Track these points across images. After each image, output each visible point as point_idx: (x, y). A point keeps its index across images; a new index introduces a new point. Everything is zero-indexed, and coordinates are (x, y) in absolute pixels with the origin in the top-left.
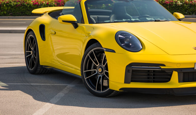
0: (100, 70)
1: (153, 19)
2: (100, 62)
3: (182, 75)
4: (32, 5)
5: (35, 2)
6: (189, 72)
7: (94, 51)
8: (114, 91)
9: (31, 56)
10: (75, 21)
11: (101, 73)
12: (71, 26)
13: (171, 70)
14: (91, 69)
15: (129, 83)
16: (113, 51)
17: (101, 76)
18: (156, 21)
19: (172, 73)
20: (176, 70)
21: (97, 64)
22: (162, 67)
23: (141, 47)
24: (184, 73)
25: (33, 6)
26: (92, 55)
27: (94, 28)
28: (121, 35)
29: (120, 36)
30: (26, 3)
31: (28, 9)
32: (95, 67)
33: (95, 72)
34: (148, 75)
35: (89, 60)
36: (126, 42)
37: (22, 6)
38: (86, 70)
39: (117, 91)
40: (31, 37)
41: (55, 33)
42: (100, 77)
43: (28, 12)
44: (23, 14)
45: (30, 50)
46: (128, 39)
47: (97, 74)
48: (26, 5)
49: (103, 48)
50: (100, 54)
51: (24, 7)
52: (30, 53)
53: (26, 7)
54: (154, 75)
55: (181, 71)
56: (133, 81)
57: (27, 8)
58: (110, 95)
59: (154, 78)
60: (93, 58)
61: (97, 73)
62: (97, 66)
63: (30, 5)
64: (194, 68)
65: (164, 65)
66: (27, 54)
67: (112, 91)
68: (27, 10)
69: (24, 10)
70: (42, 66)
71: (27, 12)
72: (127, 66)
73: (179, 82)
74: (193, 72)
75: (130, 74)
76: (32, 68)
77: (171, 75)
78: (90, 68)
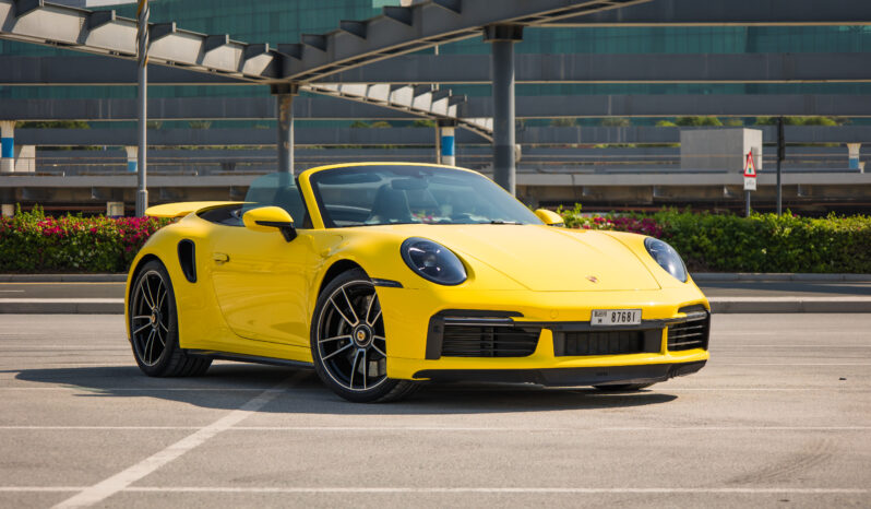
0: (361, 336)
1: (486, 220)
2: (362, 318)
3: (562, 337)
4: (39, 235)
5: (49, 227)
6: (578, 333)
7: (346, 289)
8: (399, 380)
9: (151, 327)
10: (289, 223)
11: (363, 342)
12: (277, 234)
13: (538, 327)
14: (336, 335)
15: (438, 358)
16: (398, 285)
17: (364, 350)
18: (493, 223)
19: (539, 334)
20: (548, 325)
21: (354, 321)
22: (516, 319)
23: (465, 275)
24: (567, 334)
25: (44, 240)
26: (340, 299)
27: (342, 236)
28: (415, 246)
29: (412, 249)
30: (19, 229)
31: (24, 248)
32: (348, 330)
33: (347, 341)
34: (483, 338)
35: (332, 312)
36: (427, 264)
37: (7, 241)
38: (323, 337)
39: (408, 381)
40: (150, 277)
41: (228, 260)
42: (361, 354)
43: (24, 261)
44: (9, 265)
45: (149, 312)
46: (433, 257)
47: (352, 347)
48: (20, 234)
49: (369, 279)
50: (359, 298)
51: (11, 243)
52: (147, 321)
53: (20, 242)
54: (496, 338)
55: (561, 328)
56: (448, 352)
57: (22, 246)
58: (387, 396)
59: (495, 346)
60: (344, 306)
61: (352, 343)
62: (354, 325)
63: (34, 236)
64: (589, 322)
65: (520, 315)
66: (138, 326)
67: (395, 382)
68: (21, 253)
69: (13, 251)
70: (185, 350)
71: (21, 260)
72: (433, 319)
73: (556, 354)
74: (588, 333)
75: (440, 336)
76: (153, 360)
77: (536, 339)
78: (334, 332)
